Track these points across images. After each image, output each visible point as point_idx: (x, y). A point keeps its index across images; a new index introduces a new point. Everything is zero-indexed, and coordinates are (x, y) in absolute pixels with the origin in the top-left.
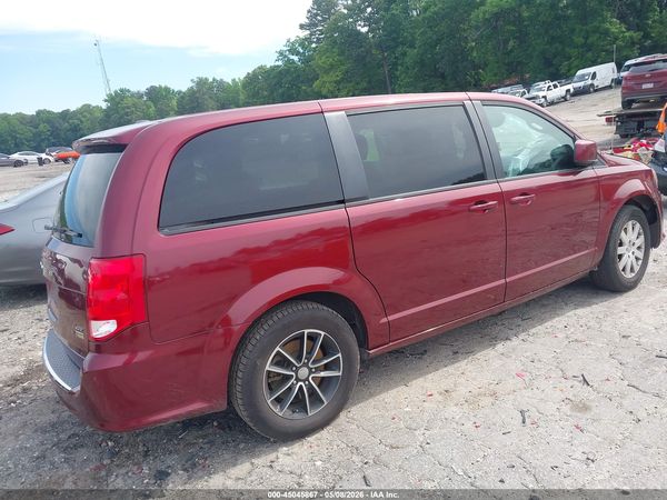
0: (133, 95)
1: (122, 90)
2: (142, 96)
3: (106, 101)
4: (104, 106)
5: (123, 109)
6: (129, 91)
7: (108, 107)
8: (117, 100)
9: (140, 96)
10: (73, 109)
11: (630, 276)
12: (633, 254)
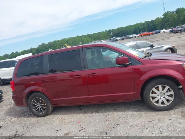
0: (171, 12)
1: (168, 12)
2: (174, 12)
3: (163, 16)
4: (162, 17)
5: (168, 17)
6: (170, 11)
7: (163, 18)
8: (166, 15)
9: (173, 12)
10: (154, 20)
11: (162, 106)
12: (164, 97)
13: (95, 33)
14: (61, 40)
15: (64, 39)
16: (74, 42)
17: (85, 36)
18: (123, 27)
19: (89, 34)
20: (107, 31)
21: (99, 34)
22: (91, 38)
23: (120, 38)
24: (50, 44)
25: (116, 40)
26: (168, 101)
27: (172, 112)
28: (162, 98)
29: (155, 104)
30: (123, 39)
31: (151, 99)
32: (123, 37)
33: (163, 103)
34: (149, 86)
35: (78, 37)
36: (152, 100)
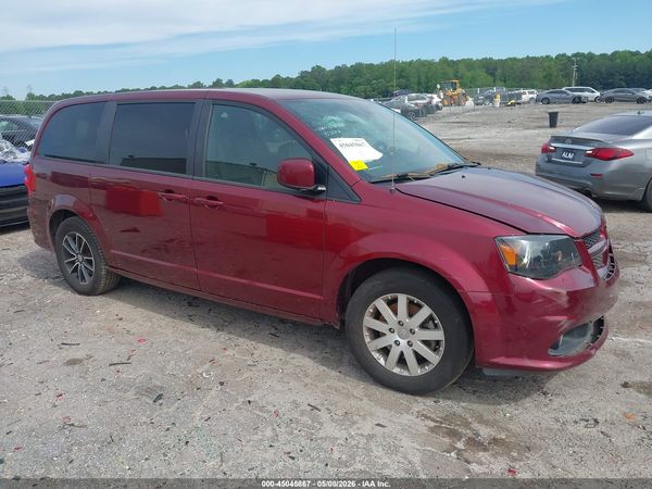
11: (397, 370)
12: (410, 344)
13: (515, 59)
14: (382, 66)
15: (392, 63)
16: (423, 79)
17: (469, 64)
18: (637, 53)
19: (491, 59)
20: (564, 55)
21: (532, 62)
22: (492, 74)
23: (598, 94)
24: (339, 71)
25: (580, 98)
26: (421, 360)
27: (423, 404)
28: (403, 342)
29: (376, 355)
30: (610, 100)
31: (366, 333)
32: (610, 93)
33: (402, 361)
34: (366, 287)
35: (444, 61)
36: (367, 339)
